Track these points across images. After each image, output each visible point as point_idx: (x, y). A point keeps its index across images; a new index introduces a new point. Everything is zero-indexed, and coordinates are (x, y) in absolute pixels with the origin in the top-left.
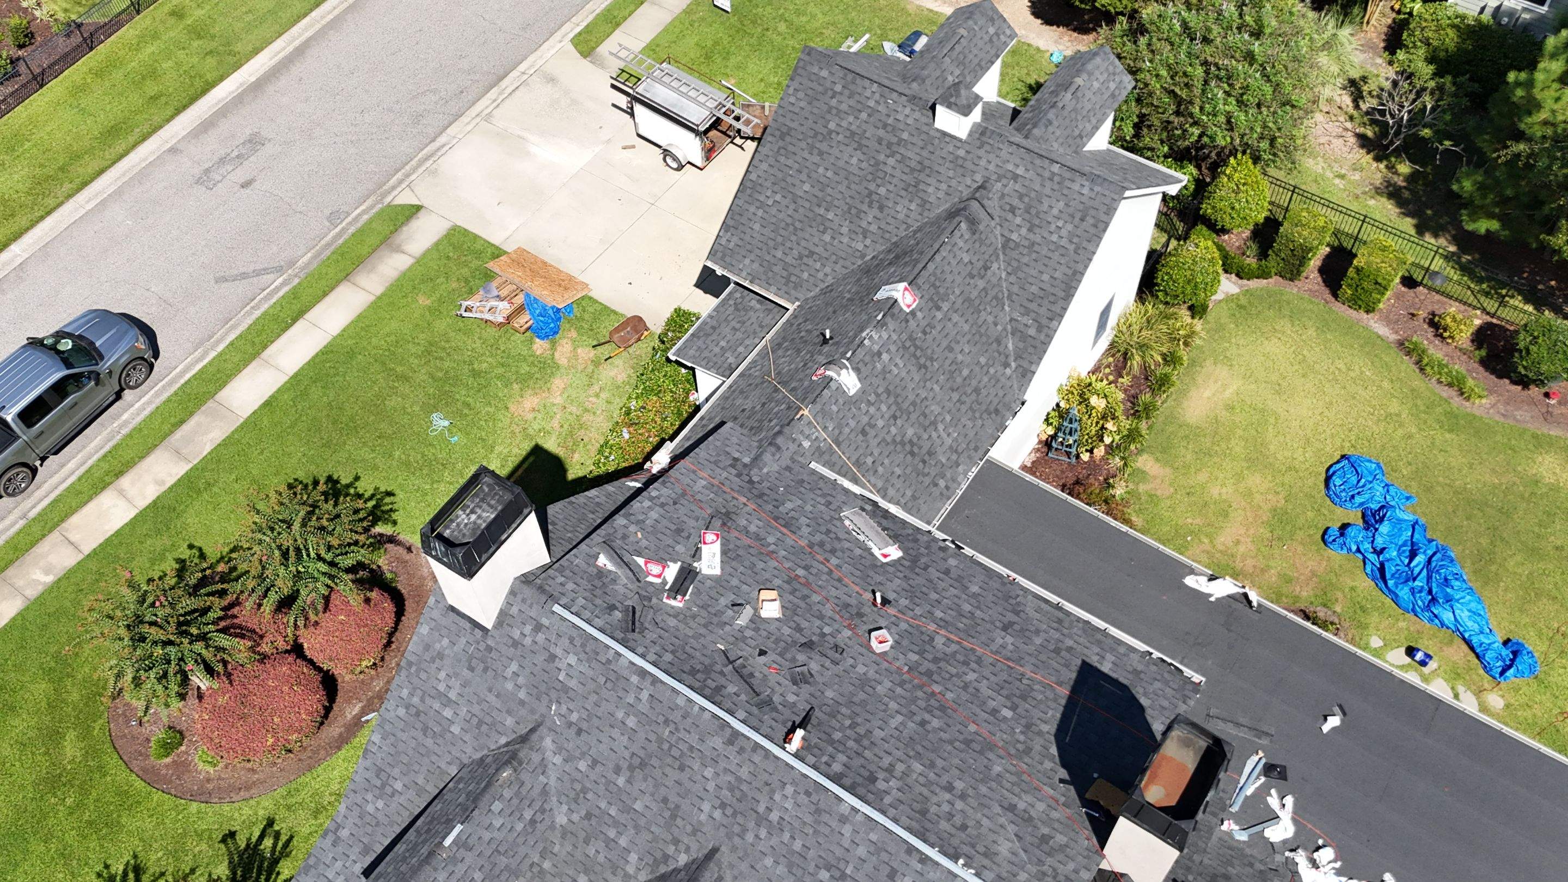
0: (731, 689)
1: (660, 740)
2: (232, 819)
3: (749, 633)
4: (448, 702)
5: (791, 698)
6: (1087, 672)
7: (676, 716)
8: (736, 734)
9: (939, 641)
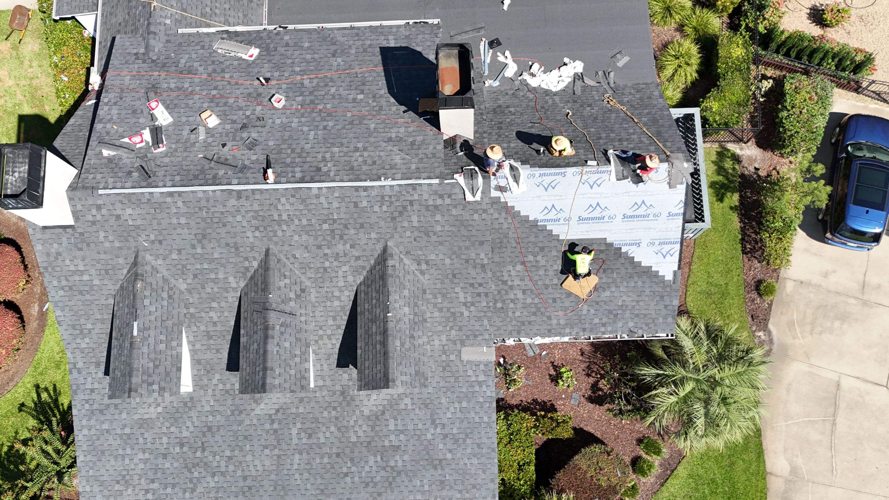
0: (221, 173)
1: (204, 220)
2: (16, 398)
3: (210, 140)
4: (82, 273)
5: (254, 158)
6: (386, 52)
7: (203, 203)
8: (239, 192)
9: (306, 82)
